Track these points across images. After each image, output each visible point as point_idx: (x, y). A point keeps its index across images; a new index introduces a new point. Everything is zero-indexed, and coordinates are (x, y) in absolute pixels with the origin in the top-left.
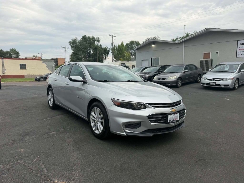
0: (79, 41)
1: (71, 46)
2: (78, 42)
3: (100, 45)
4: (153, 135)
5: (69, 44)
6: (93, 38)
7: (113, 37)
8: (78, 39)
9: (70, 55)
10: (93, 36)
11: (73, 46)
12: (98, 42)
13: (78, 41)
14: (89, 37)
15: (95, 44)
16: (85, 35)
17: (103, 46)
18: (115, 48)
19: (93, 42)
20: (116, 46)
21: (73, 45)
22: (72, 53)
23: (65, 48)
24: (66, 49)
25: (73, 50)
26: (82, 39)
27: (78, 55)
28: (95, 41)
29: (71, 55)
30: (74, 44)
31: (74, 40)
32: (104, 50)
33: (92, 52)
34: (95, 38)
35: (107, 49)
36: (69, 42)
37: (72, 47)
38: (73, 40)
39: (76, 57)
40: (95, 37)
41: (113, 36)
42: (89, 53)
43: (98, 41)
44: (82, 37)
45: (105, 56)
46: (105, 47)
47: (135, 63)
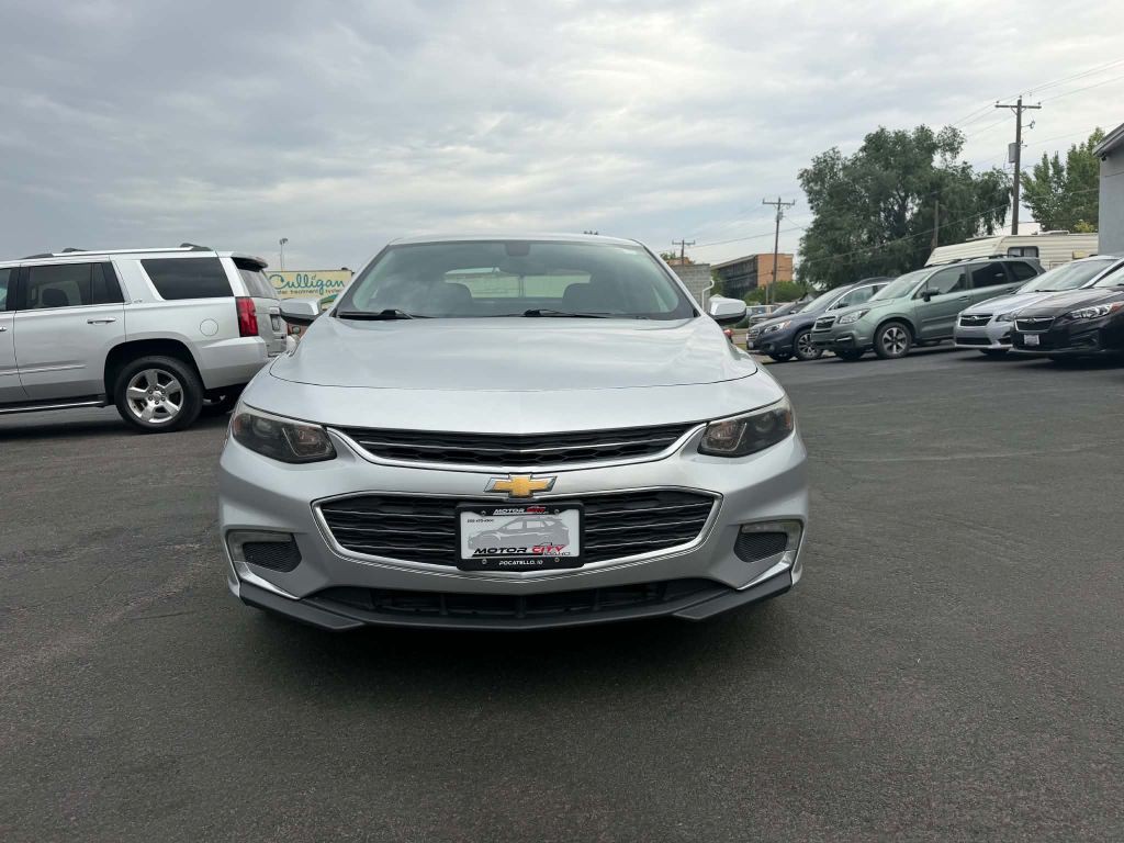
0: (849, 163)
1: (810, 192)
2: (845, 168)
3: (964, 169)
4: (361, 624)
5: (800, 181)
6: (924, 134)
7: (1019, 115)
8: (843, 156)
9: (804, 234)
10: (923, 128)
11: (819, 193)
12: (948, 155)
13: (844, 165)
14: (900, 138)
15: (934, 164)
16: (878, 129)
17: (978, 171)
18: (1051, 172)
19: (920, 158)
20: (1057, 157)
21: (817, 188)
22: (812, 226)
23: (779, 204)
24: (783, 207)
25: (818, 212)
26: (864, 149)
27: (837, 233)
28: (932, 148)
29: (808, 237)
30: (823, 182)
31: (825, 161)
32: (980, 191)
33: (913, 207)
34: (935, 136)
35: (996, 184)
36: (802, 176)
37: (814, 197)
38: (818, 162)
39: (826, 242)
40: (936, 130)
41: (1019, 105)
42: (900, 216)
43: (952, 144)
44: (864, 144)
45: (988, 222)
46: (991, 175)
47: (1097, 242)
